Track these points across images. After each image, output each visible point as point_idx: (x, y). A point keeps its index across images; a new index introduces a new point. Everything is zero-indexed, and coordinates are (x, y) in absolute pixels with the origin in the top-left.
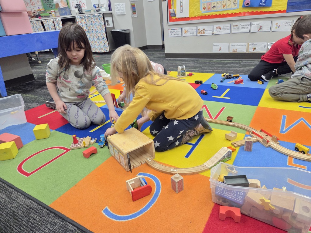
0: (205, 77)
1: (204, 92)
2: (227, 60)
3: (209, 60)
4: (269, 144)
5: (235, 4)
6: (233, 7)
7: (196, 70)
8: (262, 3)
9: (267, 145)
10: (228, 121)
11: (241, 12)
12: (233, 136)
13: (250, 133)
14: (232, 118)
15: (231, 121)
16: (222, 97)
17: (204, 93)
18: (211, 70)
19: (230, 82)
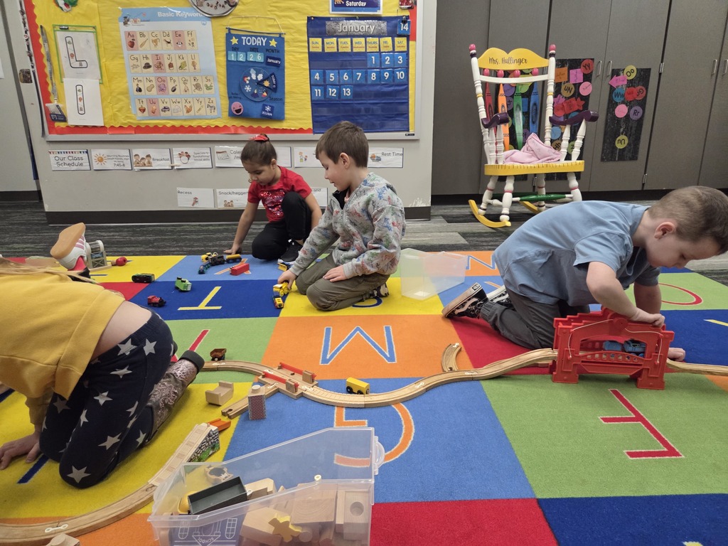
0: (159, 266)
1: (157, 300)
2: (215, 225)
3: (173, 226)
4: (299, 392)
5: (211, 107)
6: (209, 113)
7: (138, 249)
8: (266, 111)
9: (296, 394)
10: (213, 360)
11: (228, 125)
12: (223, 392)
13: (260, 377)
14: (222, 351)
15: (221, 358)
16: (202, 306)
17: (156, 303)
18: (178, 249)
19: (222, 273)
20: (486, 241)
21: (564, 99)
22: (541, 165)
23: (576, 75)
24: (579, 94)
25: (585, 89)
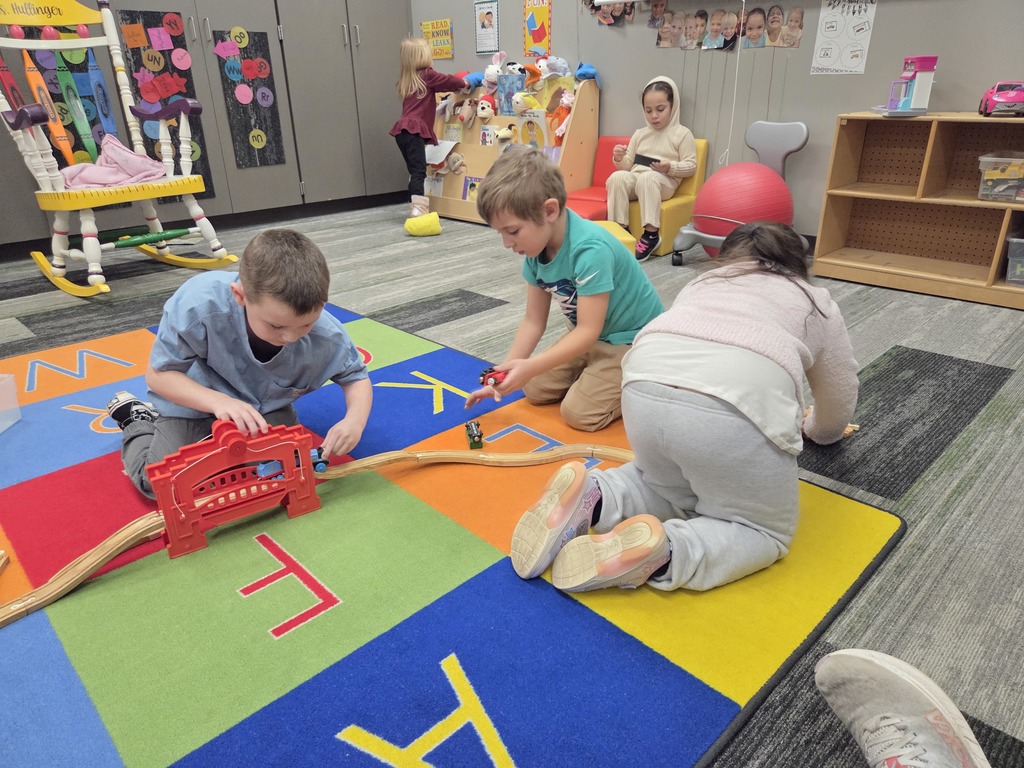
20: (70, 325)
21: (152, 76)
22: (132, 186)
23: (159, 37)
24: (174, 68)
25: (181, 59)
